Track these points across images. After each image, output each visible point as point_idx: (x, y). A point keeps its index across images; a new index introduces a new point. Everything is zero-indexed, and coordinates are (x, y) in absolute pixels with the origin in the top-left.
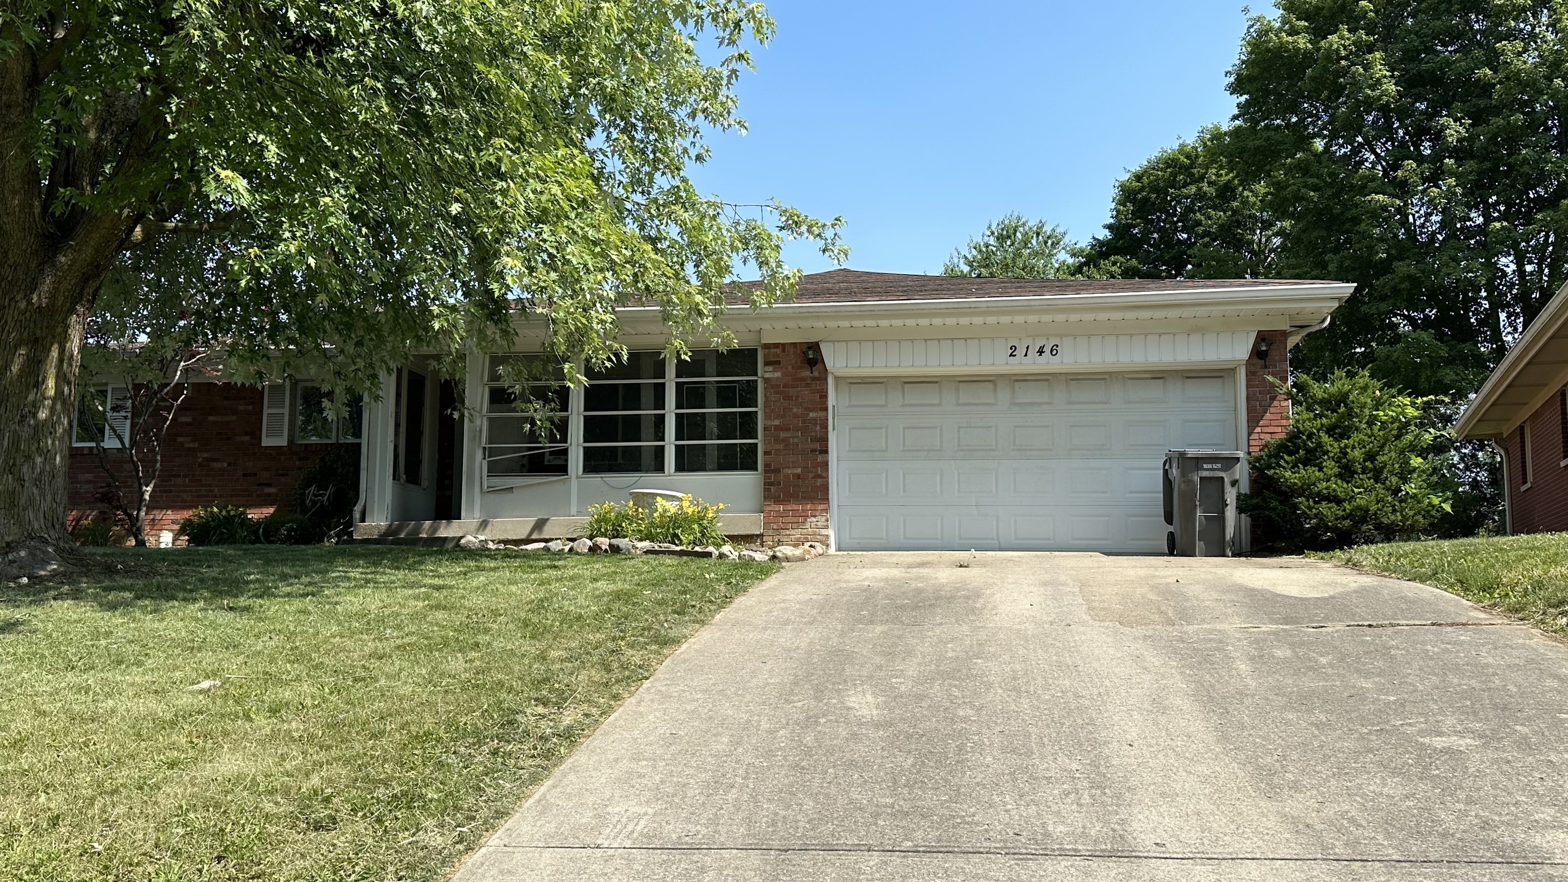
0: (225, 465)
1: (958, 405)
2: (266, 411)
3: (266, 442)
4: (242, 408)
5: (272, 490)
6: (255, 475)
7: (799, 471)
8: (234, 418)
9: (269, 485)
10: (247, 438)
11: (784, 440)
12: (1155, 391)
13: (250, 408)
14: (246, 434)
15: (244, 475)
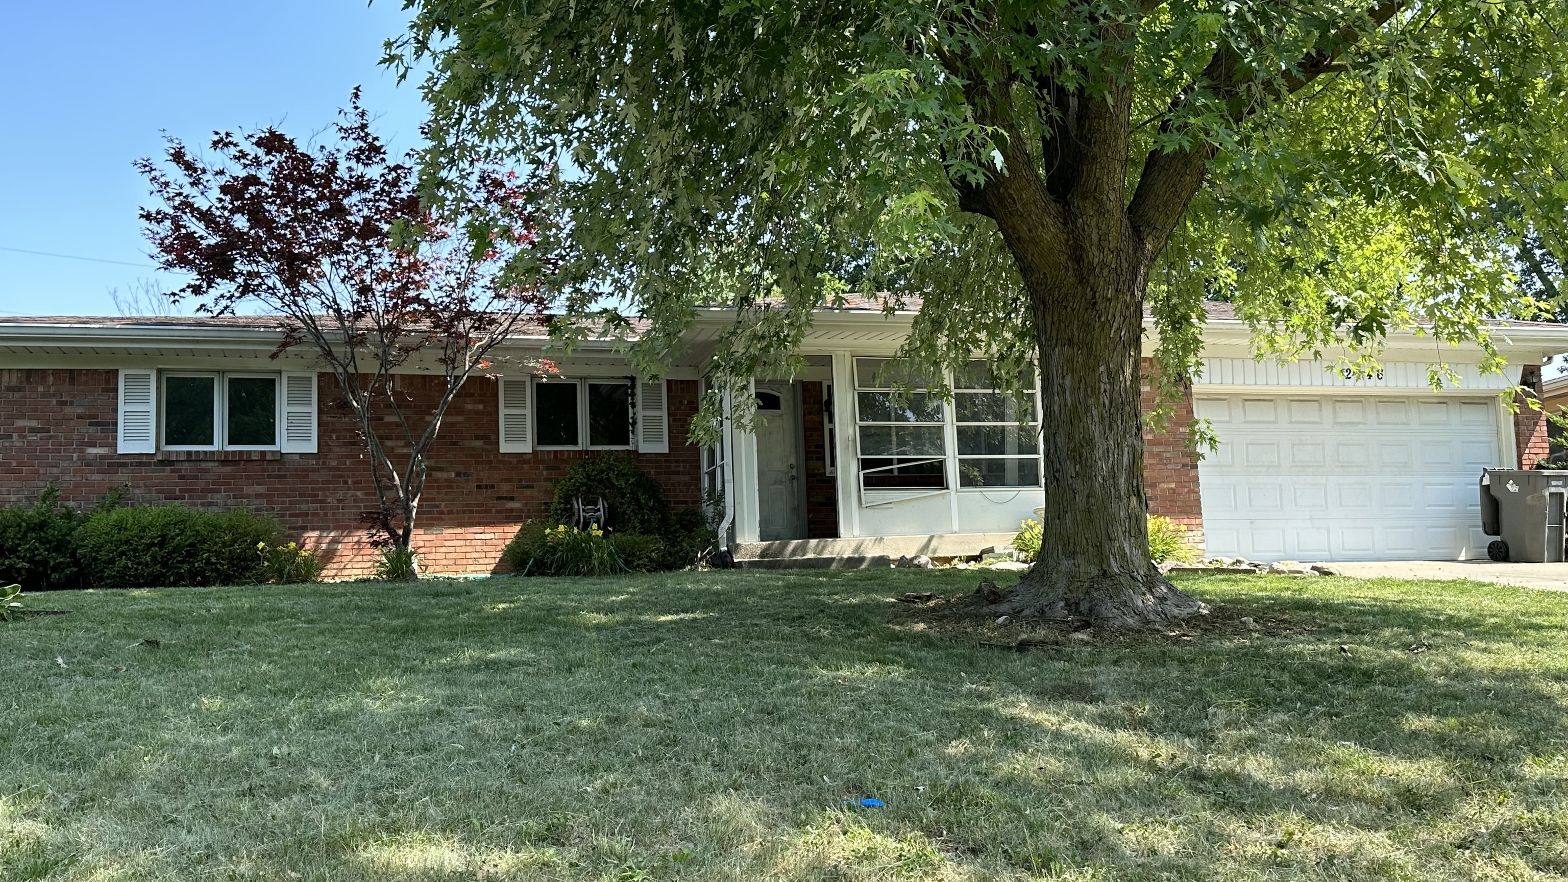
0: (453, 475)
1: (1291, 422)
2: (502, 411)
3: (505, 447)
4: (469, 407)
5: (516, 505)
6: (493, 487)
7: (1173, 485)
8: (460, 419)
9: (512, 499)
10: (478, 444)
11: (1158, 454)
12: (1439, 415)
13: (481, 407)
14: (477, 438)
15: (479, 487)
